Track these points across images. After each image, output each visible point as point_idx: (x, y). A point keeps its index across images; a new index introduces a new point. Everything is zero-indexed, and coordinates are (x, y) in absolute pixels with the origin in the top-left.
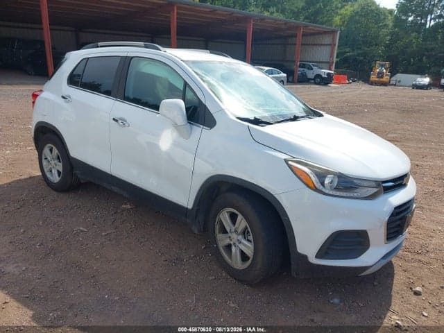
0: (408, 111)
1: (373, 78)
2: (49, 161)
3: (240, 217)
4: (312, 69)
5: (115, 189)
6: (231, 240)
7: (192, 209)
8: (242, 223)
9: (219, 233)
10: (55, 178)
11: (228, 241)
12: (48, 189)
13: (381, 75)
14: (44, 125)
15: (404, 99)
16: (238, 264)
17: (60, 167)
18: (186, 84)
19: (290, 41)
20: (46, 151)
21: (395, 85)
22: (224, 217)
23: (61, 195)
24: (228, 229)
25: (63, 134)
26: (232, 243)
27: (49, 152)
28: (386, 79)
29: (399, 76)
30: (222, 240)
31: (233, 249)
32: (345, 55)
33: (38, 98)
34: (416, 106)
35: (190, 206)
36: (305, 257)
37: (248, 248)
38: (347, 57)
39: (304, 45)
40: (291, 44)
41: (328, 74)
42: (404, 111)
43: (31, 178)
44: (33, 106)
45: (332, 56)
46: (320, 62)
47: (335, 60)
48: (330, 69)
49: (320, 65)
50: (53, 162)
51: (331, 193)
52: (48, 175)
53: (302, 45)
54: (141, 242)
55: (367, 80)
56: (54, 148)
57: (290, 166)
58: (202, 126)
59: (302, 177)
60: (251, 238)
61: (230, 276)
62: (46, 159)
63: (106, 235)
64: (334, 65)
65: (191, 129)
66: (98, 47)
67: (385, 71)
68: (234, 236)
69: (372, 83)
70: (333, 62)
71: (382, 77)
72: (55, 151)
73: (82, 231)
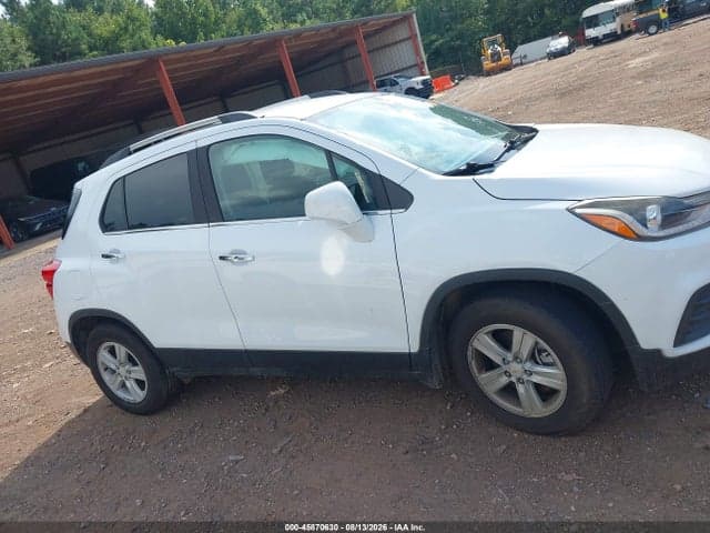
0: (570, 92)
1: (487, 64)
2: (114, 372)
3: (518, 333)
4: (397, 83)
5: (256, 371)
6: (510, 376)
7: (421, 351)
8: (524, 340)
9: (480, 371)
10: (137, 395)
11: (504, 380)
12: (128, 417)
13: (496, 57)
14: (85, 315)
15: (550, 77)
16: (536, 409)
17: (139, 372)
18: (329, 154)
19: (348, 53)
20: (104, 356)
21: (522, 64)
22: (484, 343)
23: (157, 418)
24: (497, 360)
25: (126, 317)
26: (513, 379)
27: (109, 356)
28: (505, 60)
29: (521, 50)
30: (491, 383)
31: (521, 389)
32: (434, 47)
33: (55, 275)
34: (574, 82)
35: (415, 348)
36: (657, 353)
37: (552, 376)
38: (437, 48)
39: (373, 51)
40: (350, 59)
41: (424, 82)
42: (563, 95)
43: (86, 411)
44: (51, 292)
45: (417, 53)
46: (403, 69)
47: (424, 58)
48: (423, 74)
49: (406, 73)
50: (122, 370)
51: (661, 234)
52: (121, 394)
53: (369, 52)
54: (346, 439)
55: (479, 72)
56: (117, 345)
57: (582, 217)
58: (389, 211)
59: (610, 227)
60: (554, 357)
61: (528, 432)
62: (106, 369)
63: (281, 451)
64: (426, 66)
65: (372, 222)
66: (130, 154)
67: (499, 49)
68: (516, 368)
69: (490, 73)
70: (423, 63)
71: (499, 59)
72: (121, 350)
73: (237, 462)
